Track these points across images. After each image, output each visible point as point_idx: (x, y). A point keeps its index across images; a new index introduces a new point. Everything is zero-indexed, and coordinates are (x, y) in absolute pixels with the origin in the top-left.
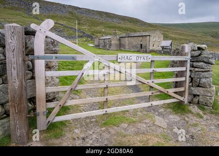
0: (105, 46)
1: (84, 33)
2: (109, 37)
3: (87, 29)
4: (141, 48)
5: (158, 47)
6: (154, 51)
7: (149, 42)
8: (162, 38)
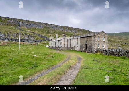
1: (47, 38)
5: (104, 47)
6: (100, 51)
7: (94, 42)
8: (107, 38)
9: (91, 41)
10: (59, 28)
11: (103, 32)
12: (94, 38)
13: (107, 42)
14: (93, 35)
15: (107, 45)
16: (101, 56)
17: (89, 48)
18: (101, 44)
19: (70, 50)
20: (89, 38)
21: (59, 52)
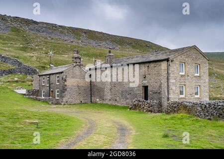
0: (50, 93)
1: (20, 64)
2: (61, 71)
3: (34, 59)
4: (146, 98)
5: (197, 94)
6: (185, 107)
7: (168, 79)
8: (205, 68)
9: (159, 74)
10: (61, 32)
11: (195, 48)
12: (169, 66)
13: (207, 80)
14: (164, 57)
15: (207, 89)
16: (189, 121)
17: (152, 99)
18: (187, 84)
19: (96, 103)
20: (152, 65)
21: (59, 110)
